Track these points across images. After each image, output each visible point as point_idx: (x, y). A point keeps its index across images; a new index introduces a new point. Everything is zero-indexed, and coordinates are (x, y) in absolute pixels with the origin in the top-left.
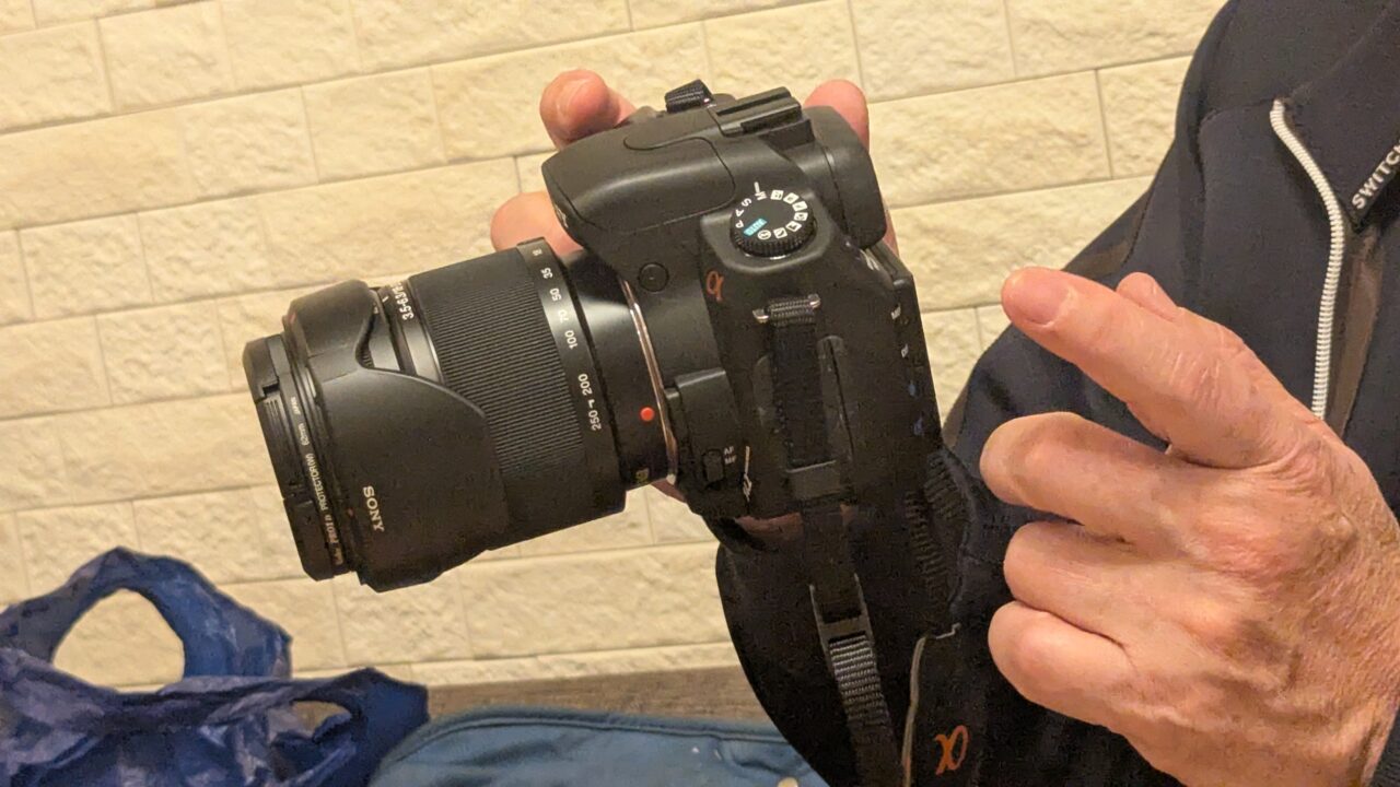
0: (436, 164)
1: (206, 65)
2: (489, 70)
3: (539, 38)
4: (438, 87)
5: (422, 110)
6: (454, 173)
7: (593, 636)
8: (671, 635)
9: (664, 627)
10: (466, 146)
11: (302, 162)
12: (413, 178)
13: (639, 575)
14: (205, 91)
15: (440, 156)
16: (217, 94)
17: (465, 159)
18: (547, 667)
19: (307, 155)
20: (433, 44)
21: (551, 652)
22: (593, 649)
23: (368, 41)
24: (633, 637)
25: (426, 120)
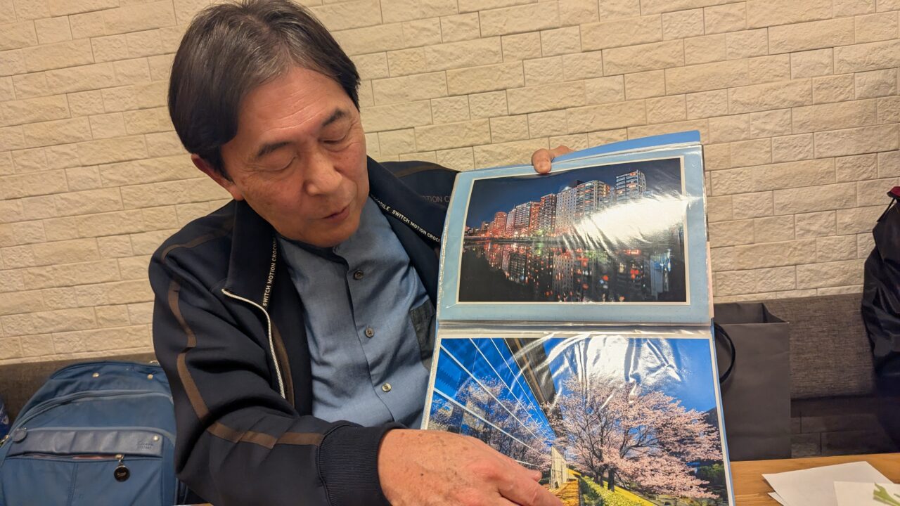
0: (76, 238)
1: (19, 214)
2: (90, 217)
3: (101, 211)
4: (77, 221)
5: (73, 226)
6: (81, 241)
7: (117, 346)
8: (135, 345)
9: (133, 343)
10: (84, 235)
11: (43, 237)
12: (70, 242)
13: (127, 332)
14: (18, 220)
15: (77, 236)
16: (21, 221)
17: (83, 238)
18: (105, 353)
19: (44, 235)
20: (76, 211)
21: (105, 350)
22: (117, 349)
23: (59, 210)
24: (126, 346)
25: (74, 228)
